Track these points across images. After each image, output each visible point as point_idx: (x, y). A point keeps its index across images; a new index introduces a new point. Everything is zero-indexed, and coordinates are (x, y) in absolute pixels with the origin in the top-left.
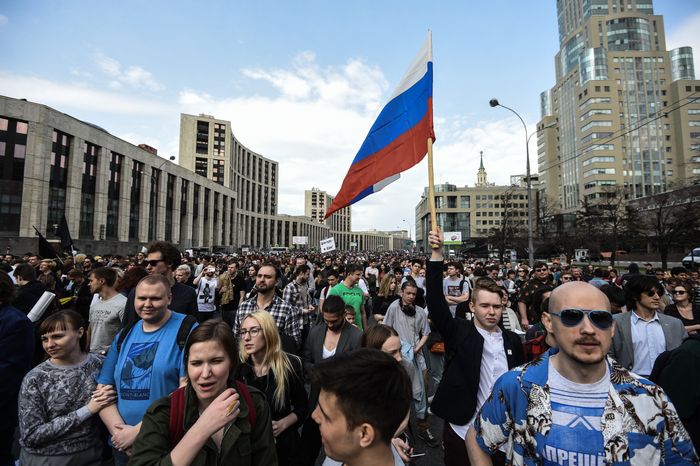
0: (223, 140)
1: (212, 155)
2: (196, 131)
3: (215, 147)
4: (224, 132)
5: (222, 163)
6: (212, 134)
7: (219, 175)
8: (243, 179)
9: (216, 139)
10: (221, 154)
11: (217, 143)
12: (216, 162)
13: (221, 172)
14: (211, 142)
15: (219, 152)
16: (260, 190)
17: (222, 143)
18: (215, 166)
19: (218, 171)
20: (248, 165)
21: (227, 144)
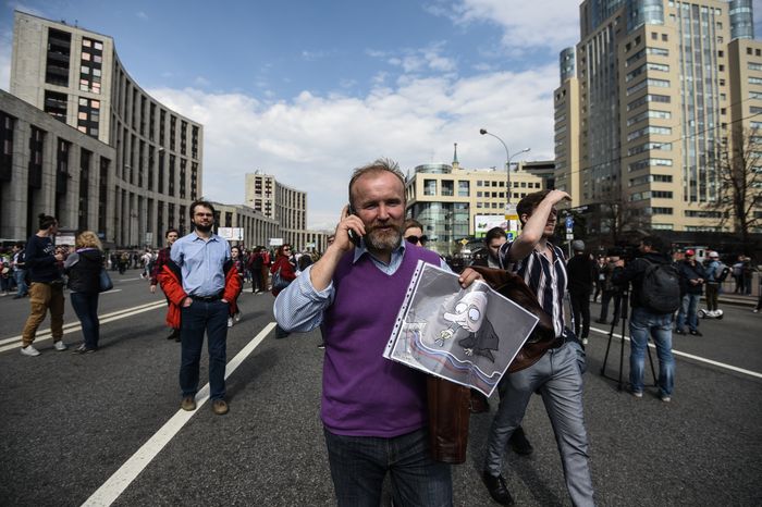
0: (99, 66)
1: (75, 90)
2: (45, 45)
3: (83, 76)
4: (99, 53)
5: (95, 105)
6: (76, 56)
7: (91, 125)
8: (142, 143)
9: (84, 63)
10: (95, 90)
11: (86, 70)
12: (84, 102)
13: (94, 119)
14: (75, 68)
15: (90, 86)
16: (172, 163)
17: (96, 72)
18: (81, 109)
19: (89, 117)
20: (152, 122)
21: (105, 74)
